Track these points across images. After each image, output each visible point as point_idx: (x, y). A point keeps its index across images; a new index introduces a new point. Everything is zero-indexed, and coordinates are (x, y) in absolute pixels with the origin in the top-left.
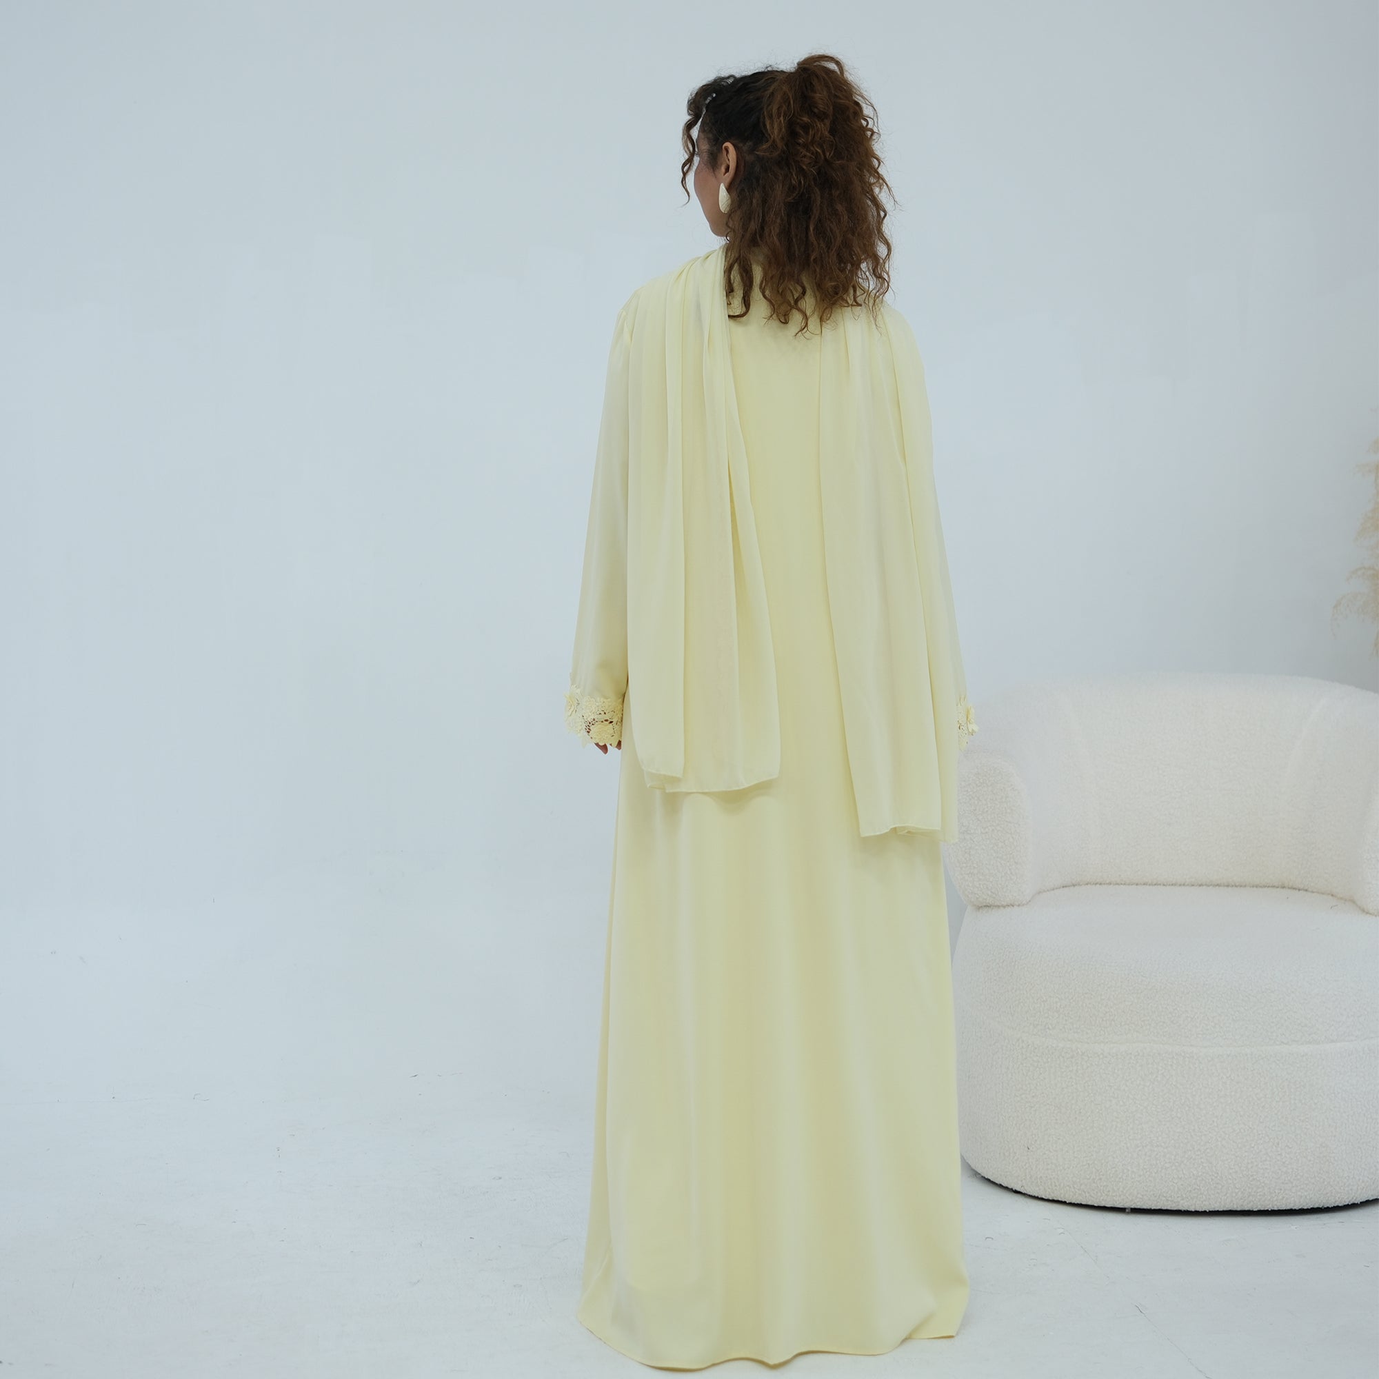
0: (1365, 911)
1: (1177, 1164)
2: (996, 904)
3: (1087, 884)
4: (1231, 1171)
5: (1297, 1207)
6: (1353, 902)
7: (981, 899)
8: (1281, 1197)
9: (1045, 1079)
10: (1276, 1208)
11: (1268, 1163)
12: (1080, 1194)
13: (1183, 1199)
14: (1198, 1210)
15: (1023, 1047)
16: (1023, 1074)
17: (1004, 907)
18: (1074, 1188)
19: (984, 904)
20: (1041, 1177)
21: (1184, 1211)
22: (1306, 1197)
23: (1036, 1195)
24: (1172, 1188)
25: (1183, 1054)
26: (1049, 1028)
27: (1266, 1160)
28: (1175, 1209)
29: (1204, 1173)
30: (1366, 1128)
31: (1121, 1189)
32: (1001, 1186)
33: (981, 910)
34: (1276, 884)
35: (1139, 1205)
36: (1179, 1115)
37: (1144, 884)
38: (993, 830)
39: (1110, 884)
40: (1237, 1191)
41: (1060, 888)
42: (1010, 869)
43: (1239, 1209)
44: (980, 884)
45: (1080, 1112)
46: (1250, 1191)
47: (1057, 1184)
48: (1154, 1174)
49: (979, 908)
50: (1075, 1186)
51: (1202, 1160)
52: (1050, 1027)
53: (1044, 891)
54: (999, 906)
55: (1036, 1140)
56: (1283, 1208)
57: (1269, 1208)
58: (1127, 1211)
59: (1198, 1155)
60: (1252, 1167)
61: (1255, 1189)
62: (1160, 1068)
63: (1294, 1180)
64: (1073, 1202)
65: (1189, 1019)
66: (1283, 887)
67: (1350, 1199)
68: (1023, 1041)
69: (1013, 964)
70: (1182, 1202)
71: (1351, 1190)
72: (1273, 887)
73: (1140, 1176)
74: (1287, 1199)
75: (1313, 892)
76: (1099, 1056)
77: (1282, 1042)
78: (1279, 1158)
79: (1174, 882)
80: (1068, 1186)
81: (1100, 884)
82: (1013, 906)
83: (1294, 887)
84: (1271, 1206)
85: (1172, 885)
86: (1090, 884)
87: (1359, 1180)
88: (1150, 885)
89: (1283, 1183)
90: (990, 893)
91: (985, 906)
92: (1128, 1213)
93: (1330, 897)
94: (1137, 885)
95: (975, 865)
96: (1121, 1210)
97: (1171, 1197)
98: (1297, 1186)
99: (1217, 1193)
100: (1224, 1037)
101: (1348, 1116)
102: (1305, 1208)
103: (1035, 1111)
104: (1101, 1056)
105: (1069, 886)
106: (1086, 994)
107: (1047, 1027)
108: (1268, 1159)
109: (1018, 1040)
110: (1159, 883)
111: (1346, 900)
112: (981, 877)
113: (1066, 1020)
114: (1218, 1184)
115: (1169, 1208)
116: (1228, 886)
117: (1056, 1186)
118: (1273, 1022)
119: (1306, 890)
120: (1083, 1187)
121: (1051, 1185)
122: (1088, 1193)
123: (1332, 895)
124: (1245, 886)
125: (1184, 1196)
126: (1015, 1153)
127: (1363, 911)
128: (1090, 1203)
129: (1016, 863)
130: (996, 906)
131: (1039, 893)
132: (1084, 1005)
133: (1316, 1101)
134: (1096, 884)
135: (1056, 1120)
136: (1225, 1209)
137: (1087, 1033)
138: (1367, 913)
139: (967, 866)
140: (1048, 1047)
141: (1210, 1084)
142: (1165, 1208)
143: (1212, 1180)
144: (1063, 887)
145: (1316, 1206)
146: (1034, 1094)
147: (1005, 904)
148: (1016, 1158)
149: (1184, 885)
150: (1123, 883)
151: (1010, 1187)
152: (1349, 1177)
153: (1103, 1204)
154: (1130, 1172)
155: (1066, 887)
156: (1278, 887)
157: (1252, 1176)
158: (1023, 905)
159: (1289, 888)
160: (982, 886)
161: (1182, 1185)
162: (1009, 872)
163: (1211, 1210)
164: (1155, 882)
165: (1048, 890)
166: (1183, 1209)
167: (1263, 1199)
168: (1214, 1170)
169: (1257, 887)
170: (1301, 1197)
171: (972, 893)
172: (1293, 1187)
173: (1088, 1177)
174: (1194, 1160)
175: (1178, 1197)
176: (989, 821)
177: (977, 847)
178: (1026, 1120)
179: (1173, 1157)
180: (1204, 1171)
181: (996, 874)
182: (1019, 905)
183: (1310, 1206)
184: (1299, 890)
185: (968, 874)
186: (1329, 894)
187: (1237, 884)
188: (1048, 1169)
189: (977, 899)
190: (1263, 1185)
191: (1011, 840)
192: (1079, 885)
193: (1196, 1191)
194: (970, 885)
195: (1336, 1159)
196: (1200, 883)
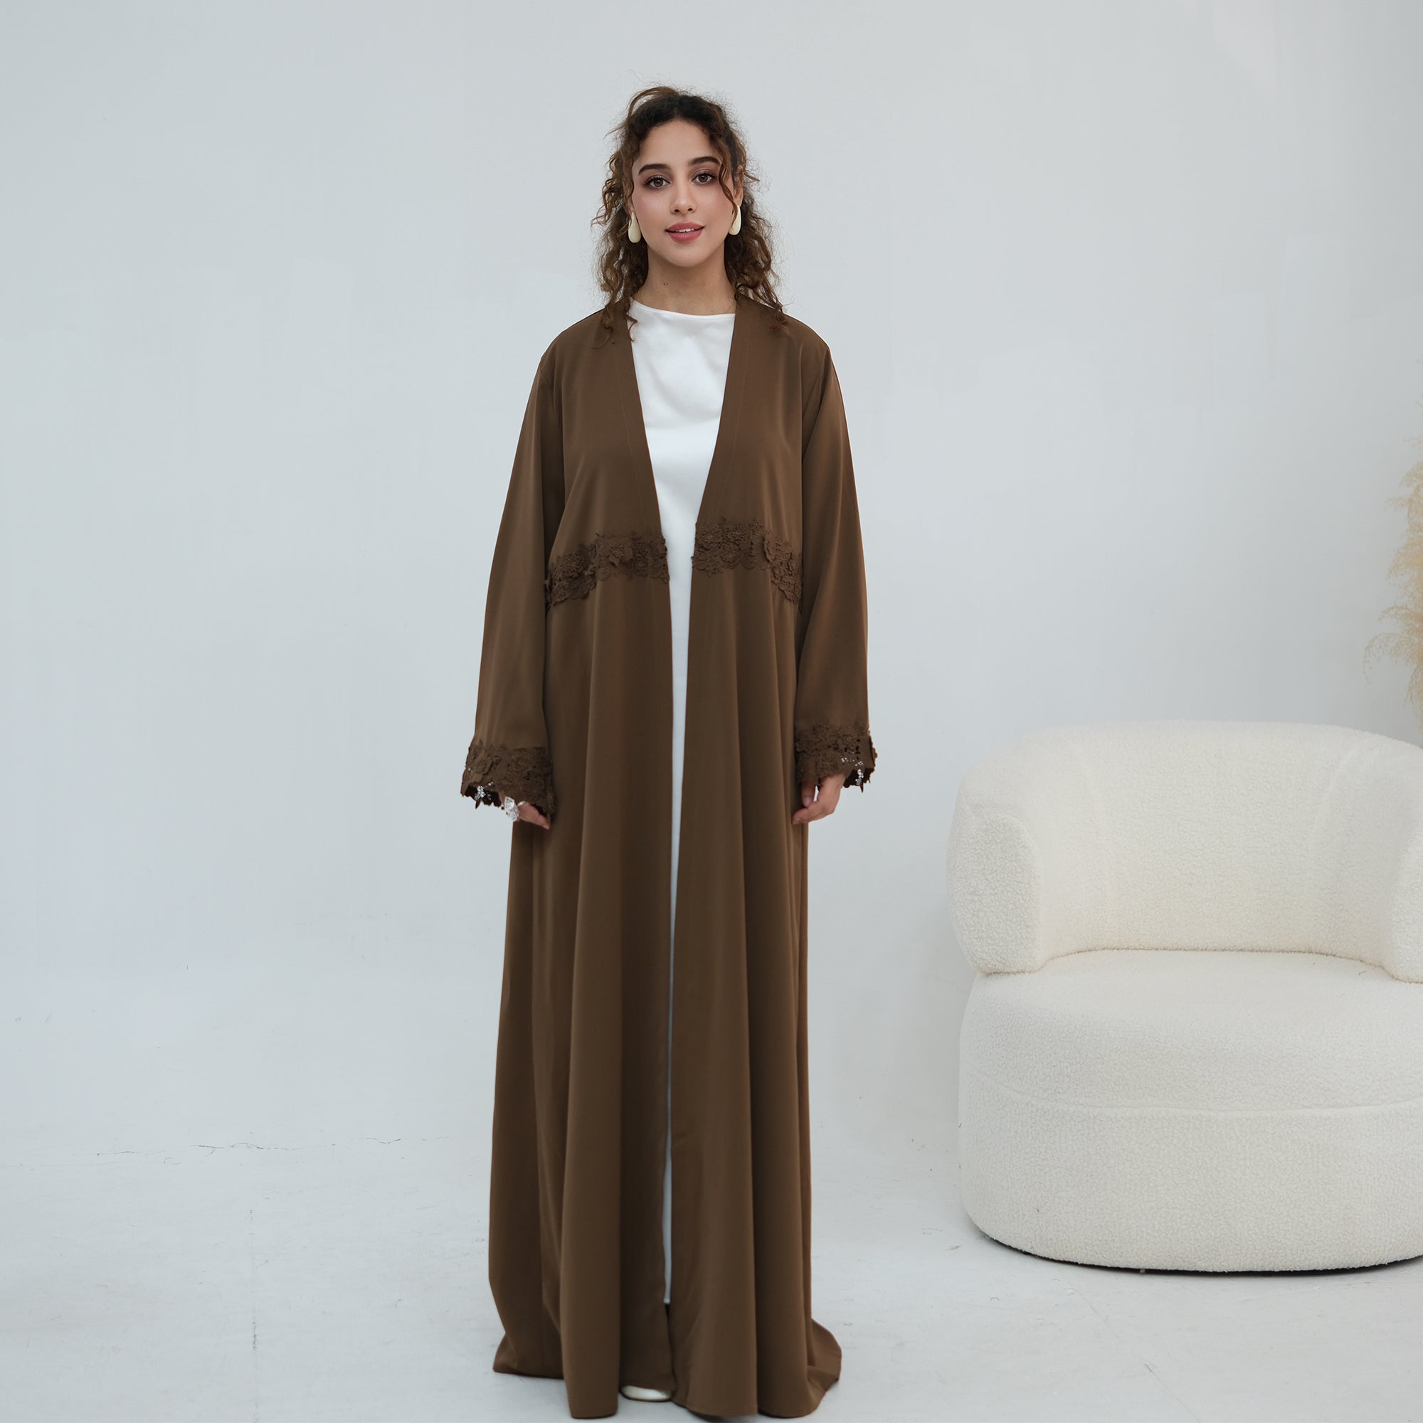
1: (1193, 1226)
2: (1006, 971)
3: (1104, 949)
4: (1250, 1232)
5: (1320, 1268)
6: (1384, 968)
7: (990, 966)
8: (1303, 1258)
9: (1055, 1142)
10: (1298, 1269)
11: (1290, 1224)
12: (1092, 1256)
13: (1199, 1260)
14: (1215, 1270)
16: (1033, 1137)
17: (1015, 974)
18: (1086, 1249)
19: (994, 971)
20: (1051, 1239)
21: (1202, 1272)
22: (1330, 1258)
23: (1047, 1257)
24: (1188, 1249)
25: (1200, 1118)
26: (1059, 1093)
27: (1288, 1222)
28: (1192, 1270)
29: (1222, 1234)
30: (1394, 1190)
31: (1135, 1250)
32: (1010, 1248)
33: (990, 977)
34: (1303, 949)
35: (1154, 1266)
36: (1196, 1178)
37: (1164, 949)
38: (1003, 891)
39: (1128, 949)
40: (1256, 1252)
41: (1075, 953)
42: (1020, 933)
43: (1259, 1270)
44: (989, 949)
45: (1092, 1175)
46: (1271, 1251)
47: (1069, 1245)
48: (1169, 1235)
49: (989, 974)
50: (1087, 1247)
51: (1221, 1222)
52: (1060, 1090)
53: (1058, 957)
54: (1009, 973)
55: (1046, 1203)
56: (1306, 1268)
57: (1292, 1268)
58: (1141, 1271)
59: (1216, 1217)
60: (1273, 1229)
61: (1276, 1250)
62: (1176, 1131)
63: (1317, 1241)
64: (1085, 1263)
65: (1207, 1084)
66: (1311, 952)
67: (1377, 1259)
68: (1032, 1105)
69: (1022, 1029)
70: (1199, 1263)
71: (1378, 1250)
72: (1300, 952)
73: (1155, 1237)
74: (1310, 1260)
75: (1341, 958)
76: (1111, 1120)
77: (1305, 1107)
78: (1301, 1219)
79: (1196, 946)
80: (1080, 1247)
81: (1118, 949)
82: (1024, 973)
83: (1323, 952)
84: (1292, 1267)
85: (1194, 950)
86: (1107, 949)
87: (1386, 1241)
88: (1170, 950)
89: (1305, 1244)
90: (999, 959)
91: (994, 973)
92: (1143, 1274)
93: (1359, 962)
94: (1157, 949)
95: (984, 929)
96: (1135, 1271)
97: (1188, 1258)
98: (1320, 1247)
99: (1237, 1254)
100: (1243, 1101)
101: (1374, 1178)
102: (1329, 1269)
103: (1046, 1173)
104: (1114, 1120)
105: (1085, 951)
107: (1057, 1091)
108: (1290, 1220)
109: (1027, 1104)
110: (1180, 947)
111: (1375, 966)
112: (989, 942)
113: (1077, 1085)
114: (1237, 1245)
115: (1186, 1269)
116: (1252, 951)
117: (1067, 1247)
118: (1294, 1086)
119: (1335, 955)
120: (1095, 1248)
121: (1062, 1246)
122: (1101, 1254)
123: (1361, 961)
124: (1270, 951)
125: (1202, 1257)
126: (1024, 1215)
127: (1393, 977)
128: (1102, 1264)
129: (1027, 926)
130: (1005, 973)
132: (1096, 1070)
133: (1340, 1164)
134: (1113, 949)
135: (1067, 1182)
136: (1245, 1270)
137: (1099, 1098)
138: (1397, 979)
139: (975, 930)
140: (1058, 1111)
141: (1228, 1147)
142: (1182, 1269)
143: (1231, 1241)
144: (1078, 951)
145: (1340, 1267)
146: (1043, 1158)
147: (1015, 970)
148: (1025, 1220)
149: (1206, 949)
150: (1142, 947)
151: (1020, 1249)
152: (1375, 1238)
153: (1116, 1265)
154: (1144, 1234)
155: (1081, 952)
156: (1304, 953)
157: (1273, 1237)
158: (1035, 971)
159: (1316, 953)
160: (990, 952)
161: (1199, 1246)
162: (1019, 936)
163: (1230, 1271)
164: (1176, 947)
165: (1062, 956)
166: (1200, 1270)
167: (1285, 1260)
168: (1233, 1231)
169: (1282, 952)
170: (1325, 1258)
171: (981, 958)
172: (1317, 1248)
173: (1101, 1238)
174: (1212, 1221)
175: (1195, 1258)
176: (998, 881)
177: (986, 909)
178: (1036, 1182)
179: (1189, 1219)
180: (1222, 1232)
181: (1006, 938)
182: (1030, 972)
183: (1334, 1267)
184: (1327, 955)
185: (976, 938)
186: (1357, 960)
187: (1262, 949)
188: (1058, 1231)
189: (986, 964)
190: (1285, 1246)
191: (1022, 901)
192: (1095, 950)
193: (1214, 1252)
194: (979, 950)
195: (1362, 1220)
196: (1223, 948)
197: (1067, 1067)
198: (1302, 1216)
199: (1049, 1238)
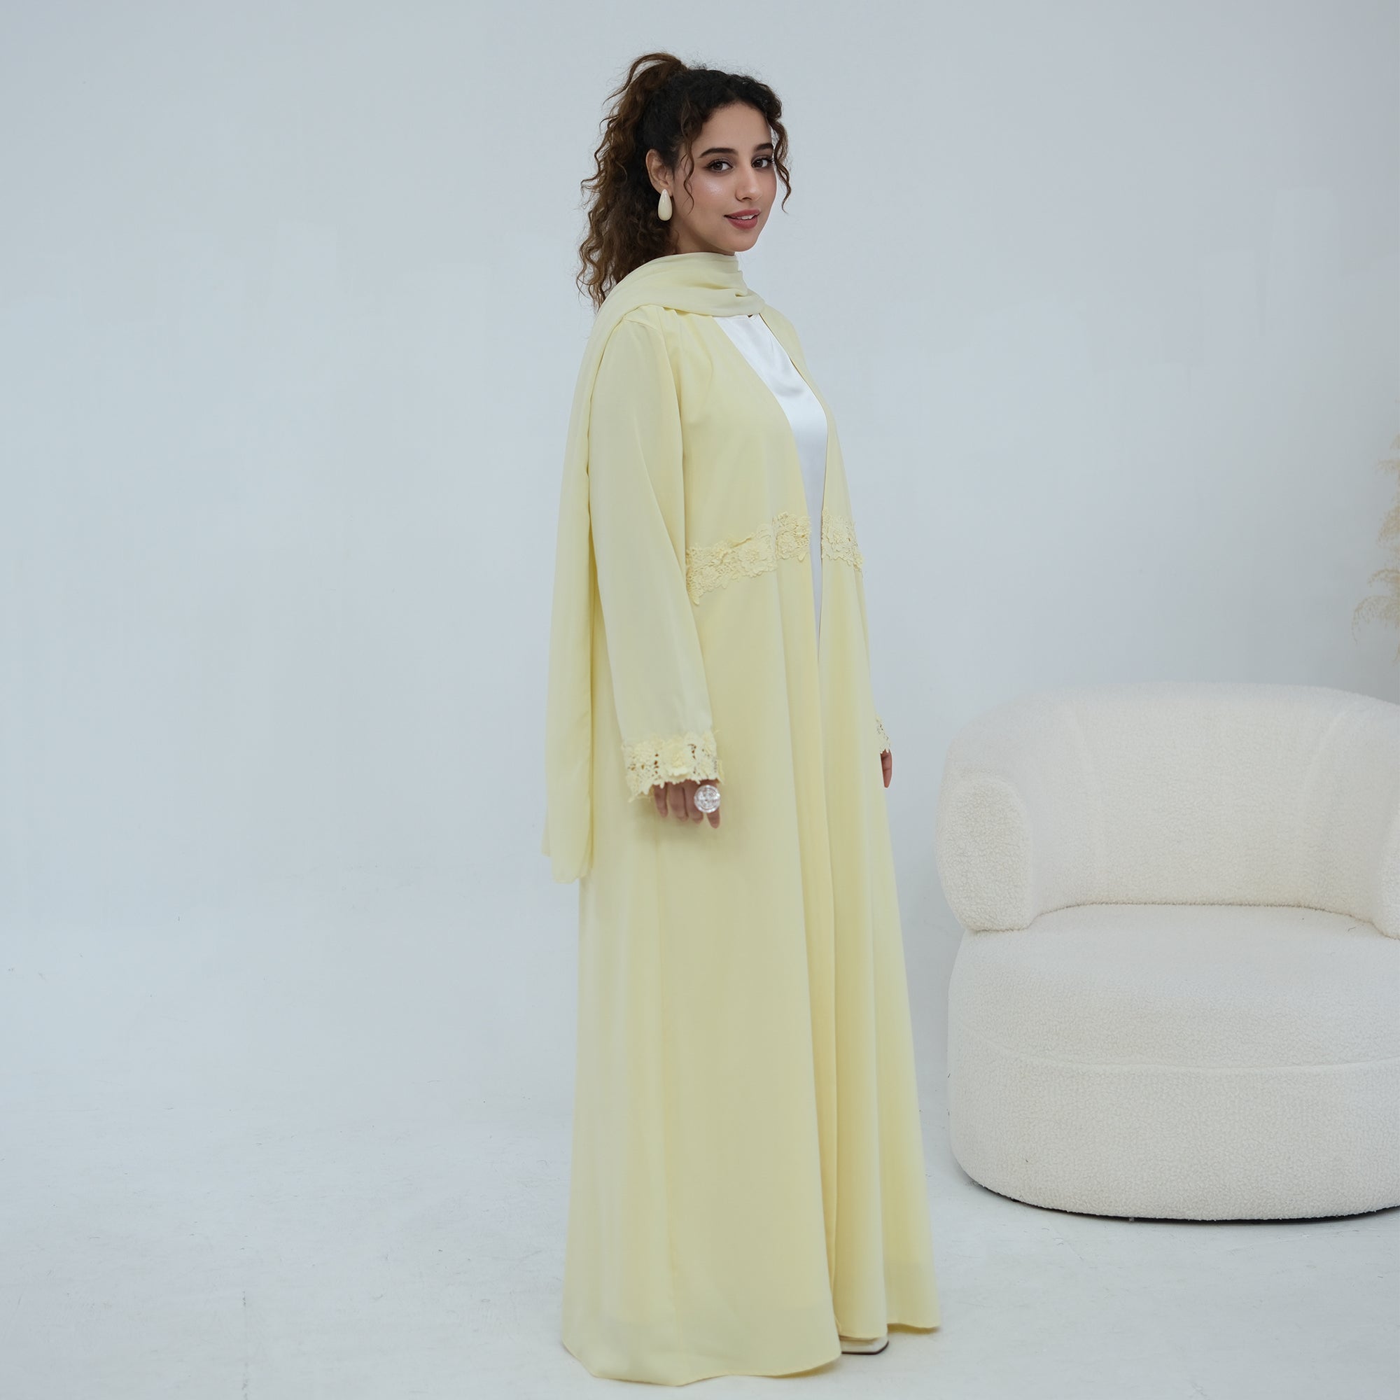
0: (1383, 934)
1: (1182, 1177)
2: (994, 928)
3: (1092, 904)
4: (1239, 1184)
5: (1309, 1216)
6: (1373, 924)
7: (979, 924)
8: (1292, 1207)
9: (1044, 1096)
10: (1287, 1218)
11: (1278, 1175)
12: (1081, 1205)
13: (1189, 1210)
14: (1205, 1219)
15: (1021, 1067)
16: (1022, 1092)
17: (1004, 931)
18: (1075, 1198)
19: (983, 929)
20: (1040, 1188)
21: (1191, 1220)
22: (1319, 1207)
23: (1036, 1205)
24: (1177, 1199)
25: (1189, 1075)
26: (1048, 1049)
27: (1277, 1173)
28: (1181, 1218)
29: (1211, 1185)
30: (1383, 1142)
31: (1124, 1200)
32: (999, 1195)
33: (978, 934)
34: (1292, 903)
35: (1143, 1215)
36: (1185, 1131)
37: (1153, 903)
38: (991, 853)
39: (1117, 903)
40: (1245, 1202)
41: (1063, 908)
42: (1009, 893)
43: (1248, 1218)
44: (978, 908)
45: (1081, 1128)
46: (1260, 1201)
47: (1057, 1195)
48: (1158, 1186)
49: (977, 932)
50: (1076, 1197)
51: (1210, 1174)
52: (1050, 1049)
53: (1047, 914)
54: (998, 931)
55: (1035, 1154)
56: (1295, 1217)
57: (1280, 1217)
58: (1130, 1220)
59: (1205, 1169)
60: (1262, 1180)
61: (1265, 1200)
62: (1165, 1087)
63: (1307, 1191)
64: (1074, 1211)
65: (1196, 1042)
66: (1300, 906)
67: (1365, 1208)
68: (1021, 1061)
70: (1188, 1212)
71: (1367, 1199)
72: (1288, 906)
73: (1144, 1188)
74: (1299, 1209)
75: (1330, 912)
76: (1100, 1076)
77: (1294, 1064)
78: (1290, 1171)
79: (1184, 901)
80: (1069, 1197)
81: (1107, 903)
82: (1013, 930)
83: (1312, 906)
84: (1281, 1215)
85: (1182, 904)
86: (1096, 903)
87: (1375, 1190)
88: (1158, 904)
89: (1294, 1195)
90: (988, 917)
91: (983, 930)
92: (1132, 1222)
93: (1347, 917)
94: (1145, 904)
95: (972, 888)
96: (1124, 1219)
98: (1309, 1197)
99: (1225, 1203)
100: (1232, 1058)
101: (1363, 1131)
102: (1318, 1217)
103: (1034, 1126)
104: (1103, 1077)
105: (1074, 909)
106: (1087, 1017)
107: (1046, 1048)
108: (1279, 1172)
109: (1016, 1060)
110: (1169, 901)
111: (1364, 922)
112: (979, 901)
113: (1066, 1042)
114: (1225, 1195)
115: (1174, 1218)
116: (1241, 905)
118: (1283, 1045)
119: (1324, 910)
120: (1084, 1198)
121: (1051, 1195)
122: (1090, 1203)
123: (1351, 916)
124: (1260, 907)
125: (1191, 1207)
126: (1013, 1165)
127: (1382, 933)
128: (1091, 1213)
129: (1016, 886)
130: (994, 930)
131: (1042, 914)
132: (1085, 1028)
133: (1330, 1118)
134: (1102, 903)
135: (1056, 1135)
136: (1233, 1219)
137: (1088, 1055)
138: (1386, 936)
139: (964, 890)
140: (1047, 1067)
141: (1217, 1102)
142: (1171, 1218)
143: (1220, 1191)
144: (1067, 907)
145: (1329, 1215)
146: (1033, 1111)
147: (1004, 928)
148: (1014, 1170)
149: (1194, 904)
150: (1131, 902)
151: (1009, 1196)
152: (1364, 1188)
153: (1105, 1213)
154: (1133, 1185)
155: (1070, 907)
156: (1294, 908)
157: (1262, 1188)
158: (1023, 929)
159: (1305, 909)
160: (979, 910)
161: (1188, 1196)
162: (1008, 896)
163: (1219, 1219)
164: (1164, 901)
165: (1051, 912)
166: (1189, 1218)
167: (1273, 1210)
168: (1222, 1182)
169: (1271, 906)
170: (1314, 1207)
171: (969, 917)
172: (1305, 1198)
173: (1089, 1189)
174: (1201, 1173)
175: (1184, 1208)
176: (987, 843)
177: (974, 870)
178: (1025, 1134)
179: (1178, 1170)
180: (1211, 1183)
181: (994, 898)
182: (1019, 930)
183: (1323, 1215)
184: (1316, 910)
185: (965, 898)
186: (1347, 914)
187: (1251, 903)
188: (1047, 1181)
189: (975, 923)
190: (1273, 1196)
191: (1010, 863)
192: (1084, 904)
193: (1203, 1202)
194: (967, 908)
195: (1351, 1171)
196: (1212, 902)
197: (1056, 1026)
198: (1291, 1168)
199: (1038, 1188)
